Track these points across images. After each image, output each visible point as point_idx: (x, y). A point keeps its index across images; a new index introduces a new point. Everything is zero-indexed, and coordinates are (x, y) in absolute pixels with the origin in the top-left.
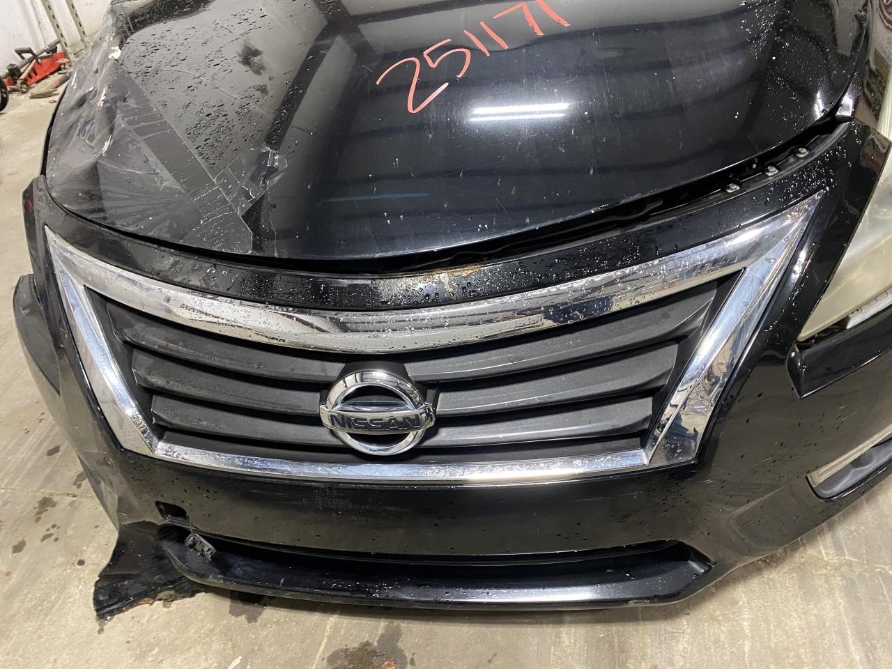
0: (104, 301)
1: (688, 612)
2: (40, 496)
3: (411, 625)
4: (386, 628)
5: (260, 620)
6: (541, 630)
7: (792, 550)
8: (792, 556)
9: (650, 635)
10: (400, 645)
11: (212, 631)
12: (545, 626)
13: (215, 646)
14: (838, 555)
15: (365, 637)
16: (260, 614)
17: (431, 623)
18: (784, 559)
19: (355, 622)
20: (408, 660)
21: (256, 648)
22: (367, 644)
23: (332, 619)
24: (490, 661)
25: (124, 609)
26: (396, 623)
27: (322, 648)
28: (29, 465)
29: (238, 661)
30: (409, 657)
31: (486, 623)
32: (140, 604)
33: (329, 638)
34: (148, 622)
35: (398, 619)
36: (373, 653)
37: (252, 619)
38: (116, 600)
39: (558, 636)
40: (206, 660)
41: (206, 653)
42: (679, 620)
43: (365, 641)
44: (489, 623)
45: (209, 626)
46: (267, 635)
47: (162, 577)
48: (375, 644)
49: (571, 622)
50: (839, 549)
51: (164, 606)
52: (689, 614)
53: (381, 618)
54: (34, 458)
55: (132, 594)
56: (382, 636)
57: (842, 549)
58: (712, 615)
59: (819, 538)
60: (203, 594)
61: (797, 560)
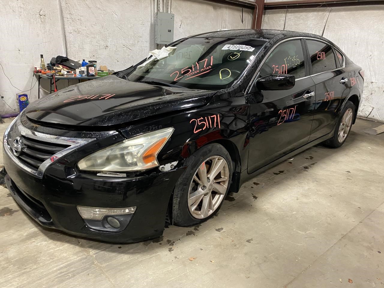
3: (21, 212)
4: (18, 210)
5: (8, 197)
7: (89, 247)
8: (87, 248)
10: (15, 213)
14: (94, 254)
17: (23, 214)
18: (85, 248)
23: (15, 204)
26: (20, 210)
27: (7, 206)
30: (13, 215)
36: (10, 211)
39: (32, 228)
42: (51, 240)
44: (29, 219)
45: (3, 194)
46: (5, 199)
48: (13, 210)
49: (38, 228)
57: (96, 254)
59: (97, 250)
61: (86, 250)
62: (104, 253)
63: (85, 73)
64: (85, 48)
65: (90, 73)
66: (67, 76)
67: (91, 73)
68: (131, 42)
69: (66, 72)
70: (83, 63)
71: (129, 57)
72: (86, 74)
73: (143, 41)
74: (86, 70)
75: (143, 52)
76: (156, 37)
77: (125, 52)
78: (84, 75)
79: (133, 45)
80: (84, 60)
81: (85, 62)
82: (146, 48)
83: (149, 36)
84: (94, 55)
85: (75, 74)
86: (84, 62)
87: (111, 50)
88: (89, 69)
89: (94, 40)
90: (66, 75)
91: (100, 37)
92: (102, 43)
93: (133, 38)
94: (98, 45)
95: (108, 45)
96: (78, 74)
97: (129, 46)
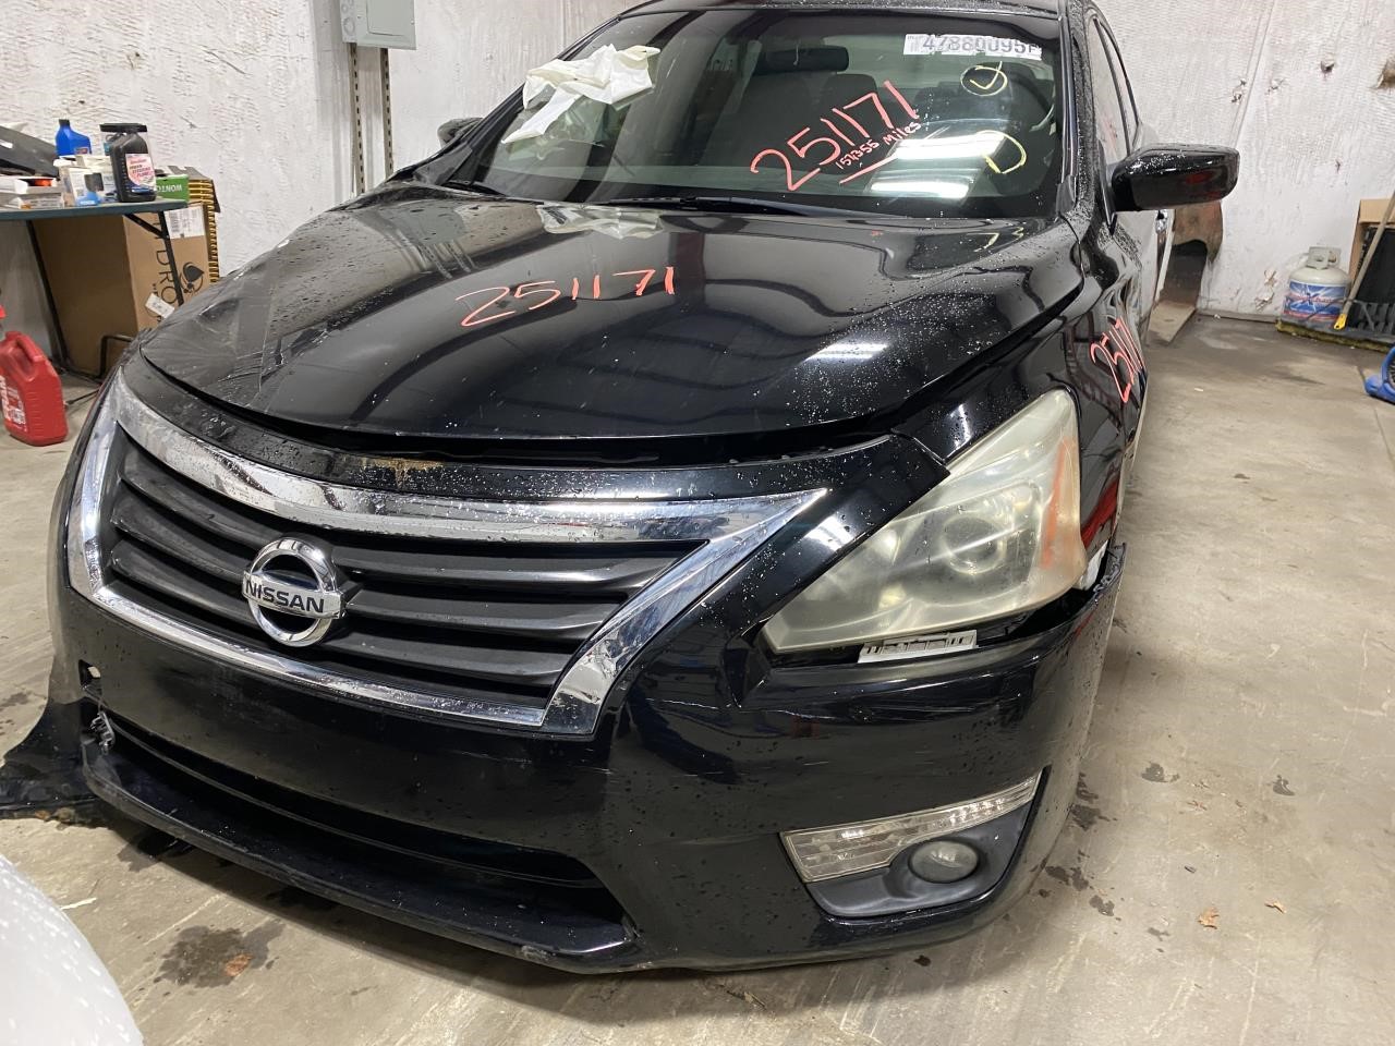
0: (126, 440)
1: (625, 1024)
2: (17, 691)
3: (297, 930)
4: (268, 924)
5: (142, 873)
6: (437, 982)
7: (805, 1005)
8: (801, 1011)
9: (560, 1032)
10: (269, 945)
11: (86, 865)
12: (444, 981)
13: (79, 880)
14: (860, 1029)
15: (239, 924)
16: (148, 866)
17: (320, 935)
18: (789, 1012)
19: (240, 906)
20: (267, 961)
21: (117, 896)
22: (236, 932)
23: (217, 896)
24: (354, 993)
25: (15, 814)
26: (283, 921)
27: (185, 919)
28: (30, 660)
29: (90, 901)
30: (270, 957)
31: (379, 954)
32: (35, 817)
33: (201, 913)
34: (31, 836)
35: (288, 919)
36: (236, 942)
37: (135, 868)
38: (12, 800)
39: (452, 996)
40: (59, 889)
41: (63, 884)
42: (606, 1028)
43: (235, 928)
44: (382, 955)
45: (87, 861)
46: (138, 888)
47: (70, 787)
48: (244, 935)
49: (478, 987)
50: (868, 1023)
51: (58, 827)
52: (622, 1026)
53: (270, 911)
54: (40, 655)
55: (31, 799)
56: (259, 929)
57: (871, 1025)
58: (649, 1037)
59: (850, 1004)
60: (105, 829)
61: (804, 1019)
62: (898, 1012)
63: (105, 183)
64: (34, 61)
65: (134, 185)
66: (29, 202)
67: (137, 183)
68: (239, 39)
69: (26, 184)
70: (61, 138)
71: (238, 105)
72: (110, 186)
73: (287, 32)
74: (110, 169)
75: (293, 83)
76: (343, 17)
77: (218, 82)
78: (101, 195)
79: (250, 50)
80: (65, 124)
81: (72, 132)
82: (300, 66)
83: (308, 7)
84: (79, 97)
85: (69, 190)
86: (67, 132)
87: (157, 72)
88: (129, 165)
89: (75, 22)
90: (23, 197)
91: (101, 11)
92: (115, 39)
93: (244, 17)
94: (98, 50)
95: (140, 52)
96: (81, 193)
97: (233, 56)
